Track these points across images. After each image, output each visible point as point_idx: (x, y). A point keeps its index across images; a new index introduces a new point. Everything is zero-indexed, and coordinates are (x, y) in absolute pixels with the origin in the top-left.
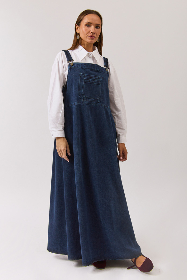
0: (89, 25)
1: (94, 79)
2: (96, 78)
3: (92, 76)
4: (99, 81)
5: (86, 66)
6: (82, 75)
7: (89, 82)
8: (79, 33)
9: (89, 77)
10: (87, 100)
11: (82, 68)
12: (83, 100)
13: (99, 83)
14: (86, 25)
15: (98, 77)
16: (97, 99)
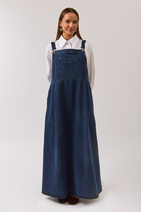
0: (68, 21)
1: (70, 61)
2: (71, 60)
3: (68, 59)
4: (74, 62)
5: (64, 52)
6: (60, 59)
7: (66, 63)
8: (62, 27)
9: (66, 60)
10: (65, 77)
11: (61, 54)
12: (63, 77)
13: (74, 63)
14: (66, 21)
15: (73, 58)
16: (74, 75)
